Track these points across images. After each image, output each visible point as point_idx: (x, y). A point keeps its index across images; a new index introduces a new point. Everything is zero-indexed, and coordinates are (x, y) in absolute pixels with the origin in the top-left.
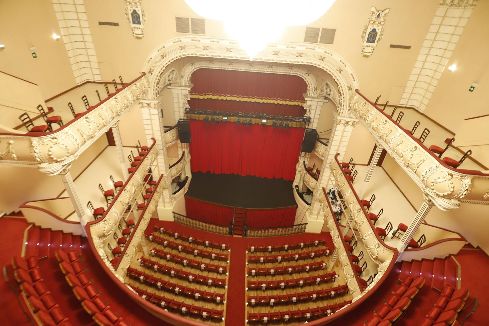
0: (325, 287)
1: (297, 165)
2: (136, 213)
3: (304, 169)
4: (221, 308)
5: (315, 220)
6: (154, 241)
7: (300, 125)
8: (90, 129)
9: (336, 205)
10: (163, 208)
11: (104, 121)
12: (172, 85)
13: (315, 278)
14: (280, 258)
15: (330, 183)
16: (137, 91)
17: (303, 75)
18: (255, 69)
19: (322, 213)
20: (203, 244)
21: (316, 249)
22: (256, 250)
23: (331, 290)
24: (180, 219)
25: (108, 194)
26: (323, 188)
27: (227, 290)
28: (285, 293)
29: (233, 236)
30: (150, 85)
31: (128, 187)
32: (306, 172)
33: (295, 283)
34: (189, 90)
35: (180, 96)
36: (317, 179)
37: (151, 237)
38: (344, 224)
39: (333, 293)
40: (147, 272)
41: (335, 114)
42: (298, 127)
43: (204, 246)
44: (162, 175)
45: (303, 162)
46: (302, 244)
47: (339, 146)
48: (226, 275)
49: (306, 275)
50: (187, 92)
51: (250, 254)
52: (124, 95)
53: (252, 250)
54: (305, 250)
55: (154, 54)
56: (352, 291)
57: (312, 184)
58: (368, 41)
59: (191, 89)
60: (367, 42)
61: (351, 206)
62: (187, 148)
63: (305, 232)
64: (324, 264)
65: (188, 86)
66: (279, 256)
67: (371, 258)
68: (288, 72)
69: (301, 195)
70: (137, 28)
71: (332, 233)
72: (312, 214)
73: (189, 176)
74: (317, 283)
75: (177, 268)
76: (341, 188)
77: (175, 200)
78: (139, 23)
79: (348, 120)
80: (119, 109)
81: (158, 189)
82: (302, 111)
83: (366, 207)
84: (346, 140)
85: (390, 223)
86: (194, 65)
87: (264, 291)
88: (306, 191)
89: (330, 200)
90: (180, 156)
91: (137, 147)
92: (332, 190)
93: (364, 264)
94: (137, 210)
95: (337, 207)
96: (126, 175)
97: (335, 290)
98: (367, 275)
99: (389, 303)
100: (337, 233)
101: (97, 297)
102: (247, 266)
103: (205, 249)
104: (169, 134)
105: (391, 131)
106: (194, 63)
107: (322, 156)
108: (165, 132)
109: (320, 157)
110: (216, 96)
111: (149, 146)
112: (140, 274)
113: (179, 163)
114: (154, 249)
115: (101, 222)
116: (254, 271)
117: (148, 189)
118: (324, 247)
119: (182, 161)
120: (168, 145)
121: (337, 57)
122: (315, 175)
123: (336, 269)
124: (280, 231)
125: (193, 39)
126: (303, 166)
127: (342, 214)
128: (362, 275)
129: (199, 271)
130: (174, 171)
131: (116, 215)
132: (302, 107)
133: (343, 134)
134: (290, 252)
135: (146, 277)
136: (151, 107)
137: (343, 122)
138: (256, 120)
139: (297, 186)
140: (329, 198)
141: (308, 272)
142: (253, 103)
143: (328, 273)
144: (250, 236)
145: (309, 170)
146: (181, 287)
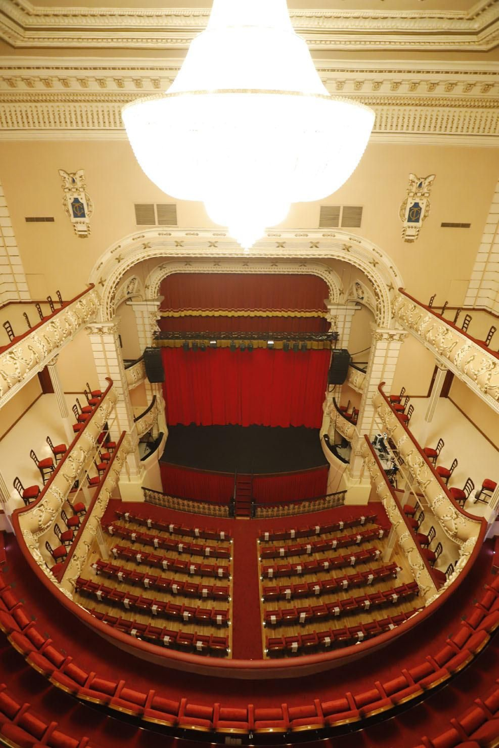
0: (382, 588)
1: (324, 404)
2: (87, 492)
3: (335, 409)
4: (225, 634)
5: (357, 485)
6: (115, 534)
7: (324, 345)
8: (16, 369)
9: (387, 460)
10: (128, 482)
11: (36, 356)
12: (133, 299)
13: (365, 575)
14: (309, 547)
15: (375, 427)
16: (83, 310)
17: (322, 273)
18: (252, 270)
19: (367, 473)
20: (191, 534)
21: (363, 529)
22: (272, 538)
23: (392, 592)
24: (155, 498)
25: (43, 465)
26: (366, 436)
27: (231, 604)
28: (321, 602)
29: (235, 518)
30: (102, 301)
31: (74, 453)
32: (338, 413)
33: (335, 585)
34: (158, 305)
35: (146, 315)
36: (355, 423)
37: (111, 528)
38: (401, 487)
39: (395, 596)
40: (107, 583)
41: (373, 325)
42: (321, 348)
43: (191, 536)
44: (124, 432)
45: (332, 399)
46: (341, 523)
47: (383, 372)
48: (229, 581)
49: (352, 572)
50: (156, 309)
51: (263, 545)
52: (64, 317)
53: (267, 538)
54: (346, 533)
55: (106, 257)
56: (424, 590)
57: (348, 431)
58: (410, 220)
59: (161, 304)
60: (408, 221)
61: (410, 459)
62: (159, 390)
63: (343, 504)
64: (378, 552)
65: (157, 300)
66: (308, 544)
67: (448, 535)
68: (299, 270)
69: (333, 449)
70: (80, 223)
71: (385, 502)
72: (352, 476)
73: (164, 432)
74: (369, 582)
75: (153, 575)
76: (392, 434)
77: (145, 469)
78: (83, 215)
79: (392, 332)
80: (57, 337)
81: (119, 454)
82: (325, 325)
83: (431, 459)
84: (392, 362)
85: (469, 479)
86: (163, 270)
87: (289, 601)
88: (340, 443)
89: (378, 453)
90: (149, 403)
91: (85, 393)
92: (379, 437)
93: (438, 546)
94: (89, 487)
95: (389, 463)
96: (71, 435)
97: (398, 591)
98: (444, 563)
99: (483, 603)
100: (393, 502)
101: (31, 627)
102: (260, 564)
103: (194, 542)
104: (132, 371)
105: (457, 343)
106: (164, 266)
107: (360, 388)
108: (126, 368)
109: (356, 389)
110: (197, 311)
111: (103, 390)
112: (96, 587)
113: (149, 413)
114: (117, 546)
115: (35, 508)
116: (271, 571)
117: (104, 454)
118: (375, 526)
119: (152, 410)
120: (131, 387)
121: (368, 245)
122: (351, 417)
123: (396, 559)
124: (306, 506)
125: (161, 232)
126: (333, 406)
127: (397, 472)
128: (437, 563)
129: (187, 576)
130: (141, 425)
131: (57, 496)
132: (324, 319)
133: (387, 353)
134: (324, 536)
135: (106, 591)
136: (103, 333)
137: (386, 336)
138: (258, 343)
139: (326, 436)
140: (375, 450)
141: (354, 566)
142: (252, 317)
143: (385, 565)
144: (262, 516)
145: (342, 411)
146: (160, 604)
